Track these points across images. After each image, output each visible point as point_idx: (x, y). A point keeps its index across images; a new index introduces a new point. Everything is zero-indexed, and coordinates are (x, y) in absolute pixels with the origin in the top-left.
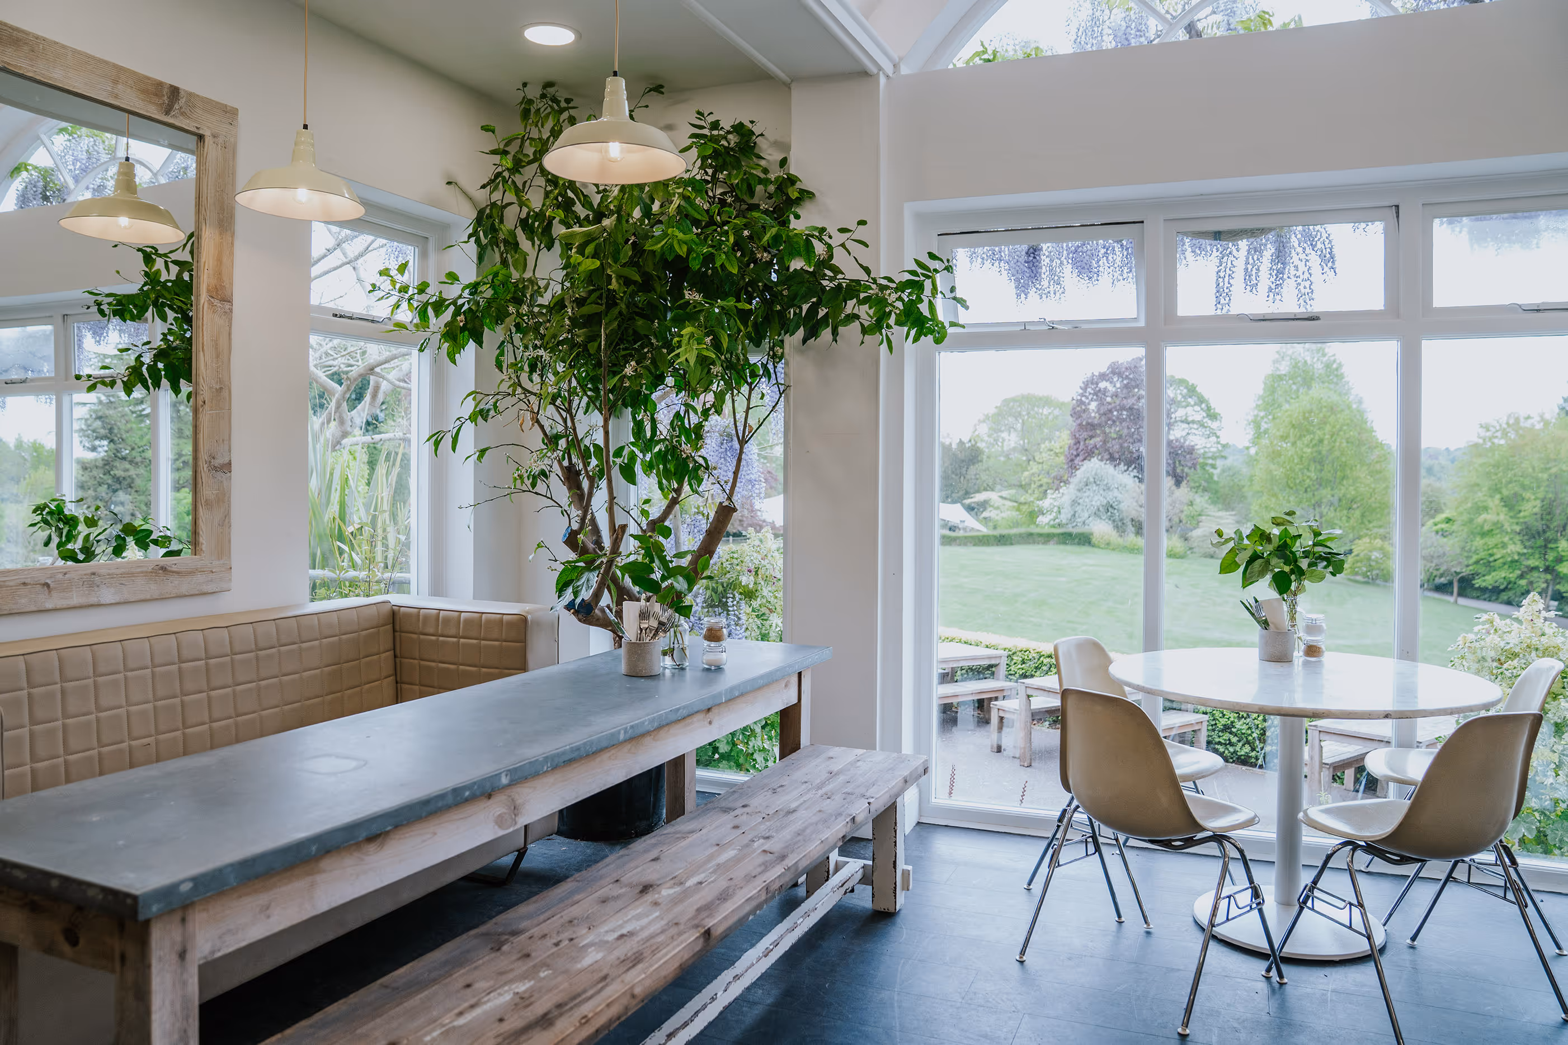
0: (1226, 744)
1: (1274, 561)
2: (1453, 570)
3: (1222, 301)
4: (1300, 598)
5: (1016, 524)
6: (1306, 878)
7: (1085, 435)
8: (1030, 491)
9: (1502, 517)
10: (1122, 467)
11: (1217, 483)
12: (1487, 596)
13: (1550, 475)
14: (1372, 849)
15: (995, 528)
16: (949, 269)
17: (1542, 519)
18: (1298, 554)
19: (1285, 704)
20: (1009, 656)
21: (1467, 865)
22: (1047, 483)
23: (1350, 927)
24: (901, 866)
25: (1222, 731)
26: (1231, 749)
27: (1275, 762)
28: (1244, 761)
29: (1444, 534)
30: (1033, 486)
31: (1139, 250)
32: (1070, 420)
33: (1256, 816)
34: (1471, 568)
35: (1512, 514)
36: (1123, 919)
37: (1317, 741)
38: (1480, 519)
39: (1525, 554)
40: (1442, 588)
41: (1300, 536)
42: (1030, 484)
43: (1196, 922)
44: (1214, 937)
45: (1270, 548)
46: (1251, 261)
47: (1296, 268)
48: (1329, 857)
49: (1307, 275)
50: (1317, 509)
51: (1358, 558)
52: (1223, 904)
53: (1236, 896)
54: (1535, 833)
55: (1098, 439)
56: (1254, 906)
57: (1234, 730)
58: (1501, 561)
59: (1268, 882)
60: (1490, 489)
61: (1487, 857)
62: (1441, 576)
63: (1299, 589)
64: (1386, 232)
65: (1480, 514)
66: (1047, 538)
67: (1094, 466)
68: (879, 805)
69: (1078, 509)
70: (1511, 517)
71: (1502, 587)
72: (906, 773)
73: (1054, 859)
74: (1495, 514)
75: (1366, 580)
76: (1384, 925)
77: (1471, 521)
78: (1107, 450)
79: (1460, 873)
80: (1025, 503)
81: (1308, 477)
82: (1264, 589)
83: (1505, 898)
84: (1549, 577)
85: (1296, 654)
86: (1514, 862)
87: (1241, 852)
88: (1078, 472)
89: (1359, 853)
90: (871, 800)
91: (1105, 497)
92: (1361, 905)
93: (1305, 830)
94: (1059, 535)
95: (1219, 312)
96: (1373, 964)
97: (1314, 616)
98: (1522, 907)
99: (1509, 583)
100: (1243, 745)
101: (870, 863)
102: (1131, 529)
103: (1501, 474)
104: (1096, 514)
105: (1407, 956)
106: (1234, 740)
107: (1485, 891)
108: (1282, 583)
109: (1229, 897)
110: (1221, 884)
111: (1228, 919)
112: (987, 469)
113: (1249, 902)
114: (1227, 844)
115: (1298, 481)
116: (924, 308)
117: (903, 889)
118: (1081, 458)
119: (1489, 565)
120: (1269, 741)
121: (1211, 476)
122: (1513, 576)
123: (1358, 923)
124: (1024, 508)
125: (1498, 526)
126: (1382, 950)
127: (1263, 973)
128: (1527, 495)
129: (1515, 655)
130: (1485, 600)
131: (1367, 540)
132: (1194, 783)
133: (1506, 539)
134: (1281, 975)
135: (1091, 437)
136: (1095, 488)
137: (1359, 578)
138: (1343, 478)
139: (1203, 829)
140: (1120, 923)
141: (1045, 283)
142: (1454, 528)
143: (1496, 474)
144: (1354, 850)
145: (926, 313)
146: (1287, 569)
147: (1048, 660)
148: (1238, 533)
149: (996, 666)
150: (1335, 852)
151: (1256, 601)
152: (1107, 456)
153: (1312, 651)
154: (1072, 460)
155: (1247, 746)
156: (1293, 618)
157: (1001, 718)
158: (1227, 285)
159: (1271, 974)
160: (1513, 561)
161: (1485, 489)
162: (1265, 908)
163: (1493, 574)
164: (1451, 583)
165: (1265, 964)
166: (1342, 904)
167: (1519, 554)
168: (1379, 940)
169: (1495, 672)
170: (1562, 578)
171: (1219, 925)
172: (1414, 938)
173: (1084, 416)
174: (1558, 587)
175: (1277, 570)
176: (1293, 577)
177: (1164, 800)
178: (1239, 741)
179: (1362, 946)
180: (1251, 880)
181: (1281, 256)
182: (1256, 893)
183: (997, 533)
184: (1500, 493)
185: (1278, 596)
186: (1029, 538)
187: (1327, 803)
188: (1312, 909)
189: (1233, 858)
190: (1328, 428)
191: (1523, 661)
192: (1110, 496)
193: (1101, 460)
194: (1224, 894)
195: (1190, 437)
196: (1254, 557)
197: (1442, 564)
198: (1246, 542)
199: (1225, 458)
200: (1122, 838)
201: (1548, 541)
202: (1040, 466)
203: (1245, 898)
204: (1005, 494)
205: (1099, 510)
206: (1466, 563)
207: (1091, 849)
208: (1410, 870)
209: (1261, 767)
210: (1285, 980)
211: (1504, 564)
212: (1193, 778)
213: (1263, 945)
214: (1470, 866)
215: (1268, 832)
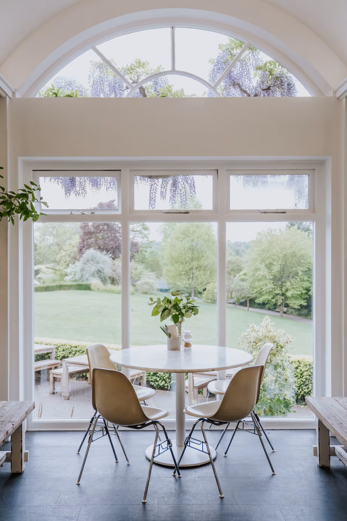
0: (154, 381)
1: (173, 310)
2: (247, 296)
3: (152, 203)
4: (183, 324)
5: (54, 281)
6: (187, 435)
7: (87, 237)
8: (61, 264)
9: (266, 273)
10: (105, 252)
11: (147, 259)
12: (260, 306)
13: (283, 255)
14: (209, 420)
15: (44, 283)
16: (39, 189)
17: (280, 273)
18: (181, 307)
19: (178, 368)
20: (57, 348)
21: (242, 423)
22: (69, 260)
23: (203, 451)
24: (24, 451)
25: (153, 375)
26: (157, 383)
27: (175, 388)
28: (162, 388)
29: (243, 280)
30: (62, 262)
31: (119, 181)
32: (80, 230)
33: (168, 412)
34: (254, 295)
35: (269, 271)
36: (118, 461)
37: (191, 377)
38: (257, 274)
39: (274, 288)
40: (243, 304)
41: (182, 300)
42: (60, 261)
43: (147, 458)
44: (154, 463)
45: (171, 305)
46: (163, 186)
47: (181, 190)
48: (195, 425)
49: (184, 193)
50: (191, 271)
51: (208, 292)
52: (157, 448)
53: (162, 444)
54: (268, 407)
55: (93, 239)
56: (168, 447)
57: (158, 375)
58: (266, 291)
59: (173, 438)
60: (261, 261)
61: (248, 419)
62: (242, 298)
63: (182, 320)
64: (213, 178)
65: (257, 272)
66: (69, 287)
67: (91, 252)
68: (16, 425)
69: (84, 272)
70: (269, 273)
71: (266, 302)
72: (27, 409)
73: (91, 439)
74: (263, 272)
75: (212, 301)
76: (216, 450)
77: (254, 275)
78: (97, 245)
79: (240, 427)
80: (58, 270)
81: (188, 257)
82: (169, 321)
83: (254, 433)
84: (283, 298)
85: (181, 346)
86: (258, 420)
87: (163, 427)
88: (84, 255)
89: (205, 422)
90: (14, 423)
91: (97, 267)
92: (206, 442)
93: (186, 416)
94: (74, 285)
95: (151, 209)
96: (211, 465)
97: (188, 331)
98: (260, 435)
99: (269, 300)
100: (162, 381)
101: (10, 452)
102: (109, 281)
103: (265, 255)
104: (93, 275)
105: (224, 460)
106: (158, 379)
107: (248, 432)
108: (176, 319)
109: (159, 445)
110: (156, 441)
111: (159, 454)
112: (39, 254)
113: (167, 446)
114: (158, 425)
115: (183, 258)
116: (29, 206)
117: (25, 461)
118: (85, 248)
119: (261, 294)
120: (172, 378)
121: (144, 256)
122: (270, 298)
123: (205, 450)
124: (58, 272)
125: (265, 277)
126: (215, 460)
127: (173, 474)
128: (275, 263)
129: (261, 340)
130: (259, 308)
131: (212, 284)
132: (144, 401)
133: (267, 282)
134: (179, 474)
135: (90, 238)
136: (92, 262)
137: (209, 301)
138: (202, 256)
139: (148, 419)
140: (117, 462)
141: (78, 189)
142: (247, 278)
143: (263, 254)
144: (203, 422)
145: (30, 208)
146: (177, 313)
147: (75, 349)
148: (159, 299)
149: (50, 353)
150: (197, 423)
151: (166, 326)
152: (97, 247)
153: (187, 345)
154: (81, 250)
155: (163, 381)
156: (180, 332)
157: (54, 378)
158: (154, 196)
159: (176, 474)
160: (270, 292)
161: (259, 261)
162: (172, 448)
163: (262, 297)
164: (246, 301)
165: (173, 471)
166: (199, 443)
167: (272, 288)
168: (213, 456)
169: (254, 347)
170: (288, 298)
171: (156, 456)
172: (226, 453)
173: (87, 228)
174: (287, 302)
175: (174, 314)
176: (180, 316)
177: (134, 410)
178: (160, 380)
179: (207, 459)
180: (167, 438)
181: (175, 184)
182: (169, 442)
183: (45, 285)
184: (265, 262)
185: (174, 324)
186: (60, 287)
187: (195, 404)
188: (189, 446)
189: (160, 431)
190: (196, 235)
191: (263, 342)
192: (99, 266)
193: (95, 249)
194: (158, 444)
195: (135, 238)
196: (165, 309)
197: (242, 293)
198: (162, 303)
199: (151, 247)
200: (116, 426)
201: (283, 282)
202: (66, 252)
203: (165, 445)
204: (48, 266)
205: (94, 273)
206: (252, 293)
207: (105, 433)
208: (223, 427)
209: (169, 390)
210: (181, 476)
211: (267, 293)
212: (144, 399)
213: (172, 463)
214: (243, 423)
215: (173, 418)
